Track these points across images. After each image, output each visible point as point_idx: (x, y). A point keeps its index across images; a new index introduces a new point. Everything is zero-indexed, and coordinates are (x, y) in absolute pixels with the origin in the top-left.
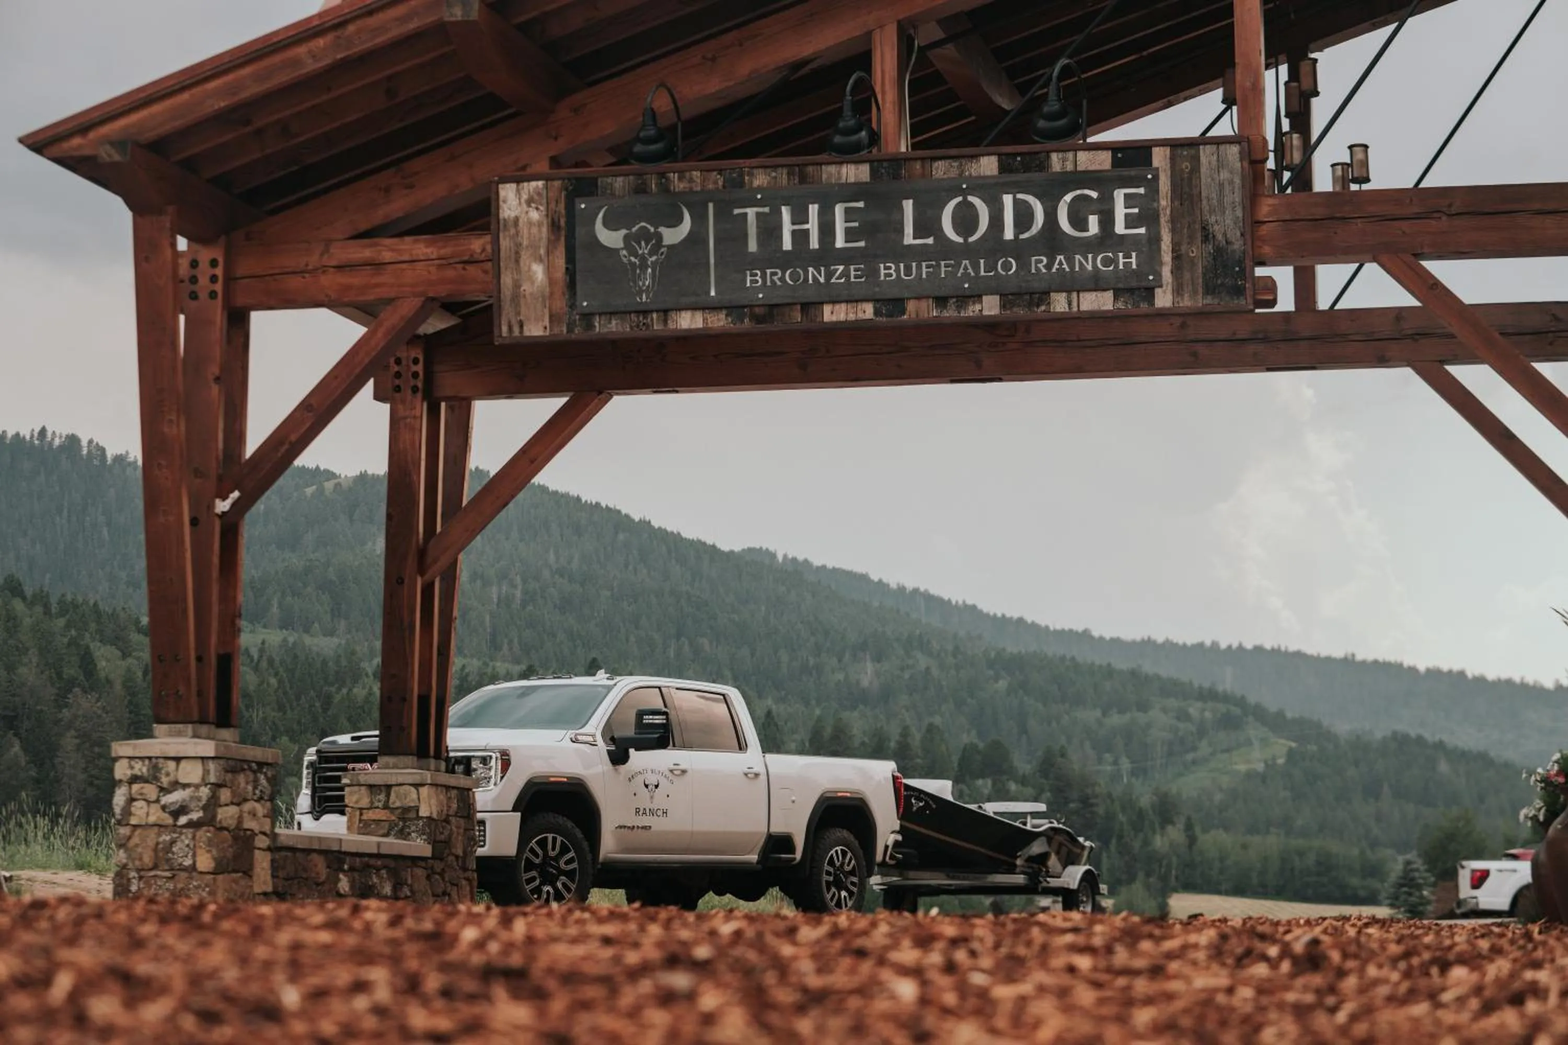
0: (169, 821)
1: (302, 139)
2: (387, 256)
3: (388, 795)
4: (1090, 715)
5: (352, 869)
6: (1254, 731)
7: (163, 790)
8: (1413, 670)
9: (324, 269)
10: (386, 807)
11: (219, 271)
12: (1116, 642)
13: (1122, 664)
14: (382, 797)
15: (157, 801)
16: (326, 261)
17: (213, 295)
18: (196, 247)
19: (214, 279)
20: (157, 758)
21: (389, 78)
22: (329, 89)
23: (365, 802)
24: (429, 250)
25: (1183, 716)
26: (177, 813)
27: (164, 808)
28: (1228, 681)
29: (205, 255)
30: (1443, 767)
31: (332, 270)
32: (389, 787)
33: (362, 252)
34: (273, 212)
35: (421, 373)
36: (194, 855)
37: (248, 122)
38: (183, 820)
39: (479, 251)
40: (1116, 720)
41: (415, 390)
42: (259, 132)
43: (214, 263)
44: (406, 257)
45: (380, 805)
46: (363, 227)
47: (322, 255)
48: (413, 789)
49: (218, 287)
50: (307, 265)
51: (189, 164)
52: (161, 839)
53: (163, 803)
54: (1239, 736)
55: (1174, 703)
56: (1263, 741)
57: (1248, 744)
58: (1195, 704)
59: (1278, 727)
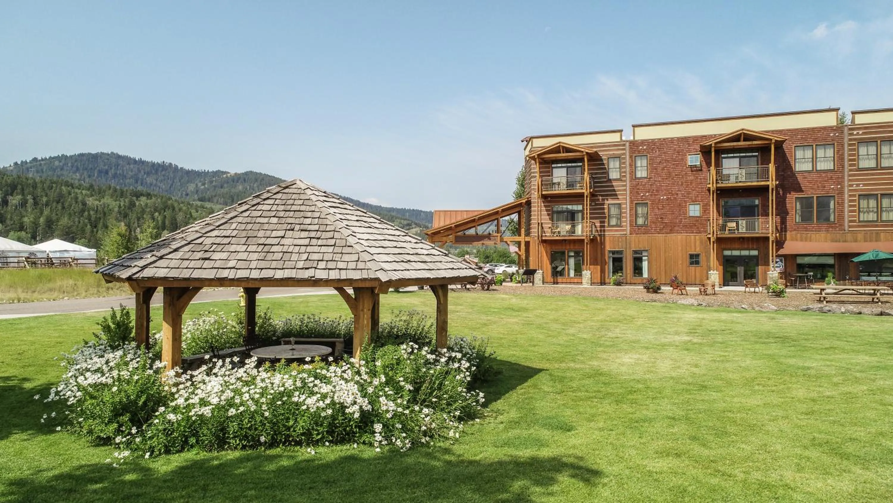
54: (411, 227)
55: (399, 220)
56: (415, 228)
57: (413, 228)
58: (402, 221)
59: (418, 225)
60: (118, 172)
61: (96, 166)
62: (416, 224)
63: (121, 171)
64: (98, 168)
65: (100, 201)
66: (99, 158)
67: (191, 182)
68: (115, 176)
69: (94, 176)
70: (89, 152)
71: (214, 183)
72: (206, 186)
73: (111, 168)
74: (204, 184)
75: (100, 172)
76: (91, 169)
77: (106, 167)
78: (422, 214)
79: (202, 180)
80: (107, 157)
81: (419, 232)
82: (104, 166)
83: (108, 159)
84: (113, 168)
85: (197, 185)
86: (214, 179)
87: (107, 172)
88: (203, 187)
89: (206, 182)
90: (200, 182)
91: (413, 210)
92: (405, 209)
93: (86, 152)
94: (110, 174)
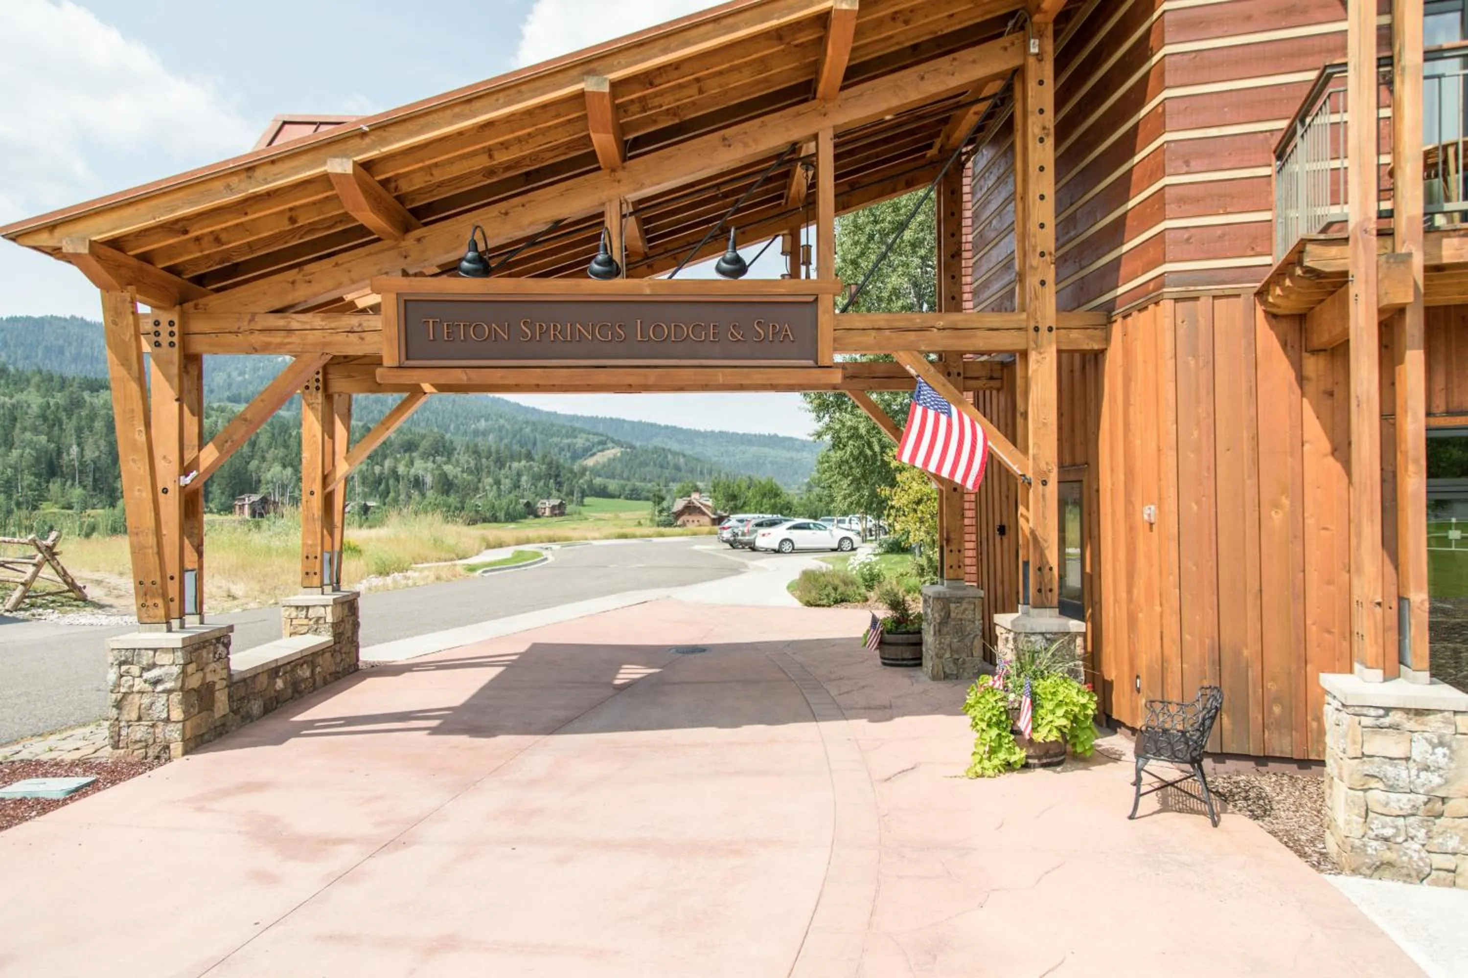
0: (150, 688)
1: (231, 245)
2: (294, 325)
3: (307, 612)
4: (555, 440)
5: (285, 673)
6: (610, 445)
7: (144, 669)
8: (660, 426)
9: (252, 331)
10: (306, 617)
11: (175, 329)
12: (565, 416)
13: (568, 424)
14: (304, 612)
15: (141, 676)
16: (253, 326)
17: (172, 344)
18: (157, 311)
19: (172, 334)
20: (139, 649)
21: (291, 209)
22: (246, 214)
23: (294, 615)
24: (324, 323)
25: (588, 440)
26: (156, 682)
27: (145, 681)
28: (601, 428)
29: (165, 317)
30: (670, 457)
31: (257, 332)
32: (308, 607)
33: (277, 321)
34: (218, 290)
35: (321, 379)
36: (168, 711)
37: (186, 232)
38: (160, 688)
39: (357, 324)
40: (567, 441)
41: (317, 388)
42: (198, 239)
43: (171, 323)
44: (308, 327)
45: (303, 616)
46: (278, 305)
47: (250, 321)
48: (323, 609)
49: (175, 339)
50: (239, 328)
51: (146, 258)
52: (142, 701)
53: (144, 678)
54: (605, 447)
55: (585, 436)
56: (613, 448)
57: (608, 449)
58: (591, 436)
59: (618, 443)
60: (83, 351)
61: (40, 339)
62: (613, 441)
63: (88, 349)
64: (44, 344)
65: (11, 397)
66: (47, 326)
67: (220, 370)
68: (75, 359)
69: (37, 356)
70: (30, 315)
71: (261, 372)
72: (247, 376)
73: (70, 344)
74: (242, 373)
75: (48, 349)
76: (31, 344)
77: (61, 342)
78: (626, 425)
79: (240, 366)
80: (63, 324)
81: (619, 455)
82: (57, 339)
83: (64, 328)
84: (75, 344)
85: (229, 376)
86: (262, 364)
87: (61, 351)
88: (240, 379)
89: (247, 369)
90: (237, 369)
91: (611, 419)
92: (597, 417)
93: (23, 314)
94: (67, 354)
